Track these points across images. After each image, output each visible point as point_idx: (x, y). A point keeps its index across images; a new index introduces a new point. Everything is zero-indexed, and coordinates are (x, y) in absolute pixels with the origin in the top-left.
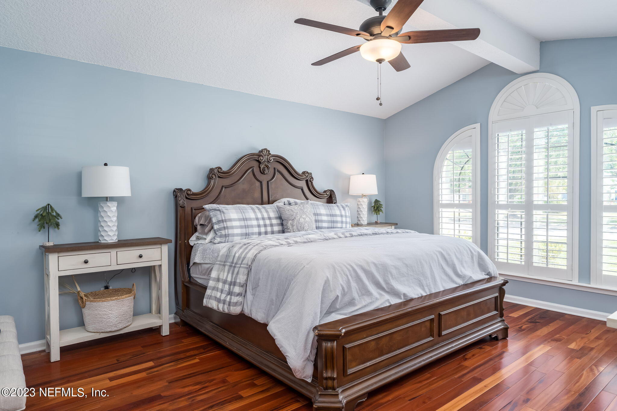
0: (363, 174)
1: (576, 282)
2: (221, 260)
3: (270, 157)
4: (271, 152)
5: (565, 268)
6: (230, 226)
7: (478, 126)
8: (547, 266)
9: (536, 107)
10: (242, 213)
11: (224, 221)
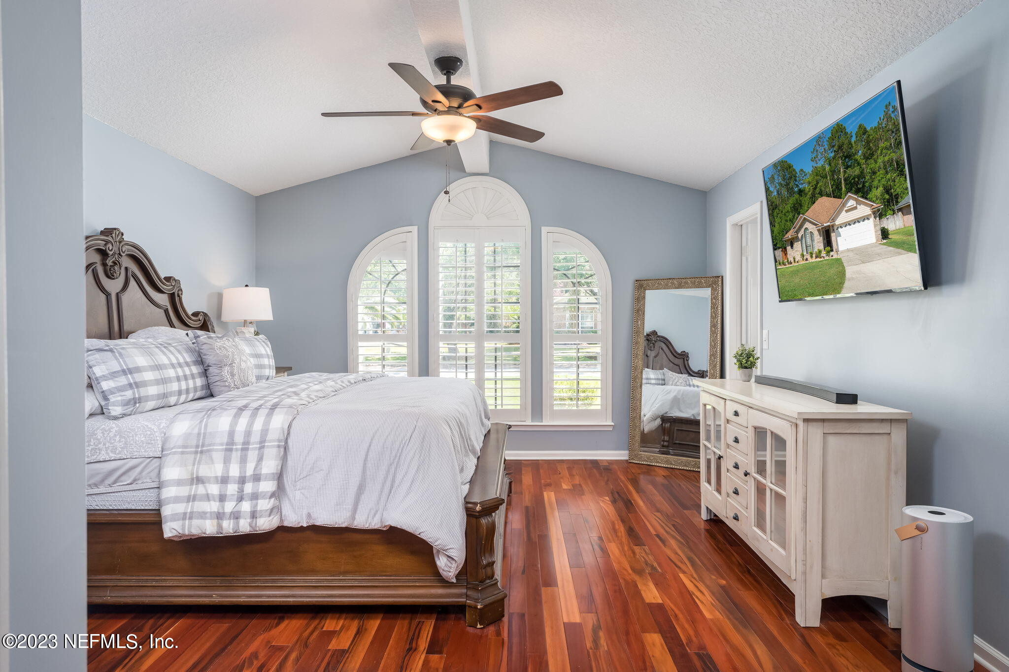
0: (247, 286)
1: (529, 423)
2: (186, 444)
3: (122, 246)
4: (126, 238)
5: (519, 407)
6: (140, 382)
7: (415, 229)
8: (502, 407)
9: (486, 216)
10: (150, 356)
11: (128, 373)
